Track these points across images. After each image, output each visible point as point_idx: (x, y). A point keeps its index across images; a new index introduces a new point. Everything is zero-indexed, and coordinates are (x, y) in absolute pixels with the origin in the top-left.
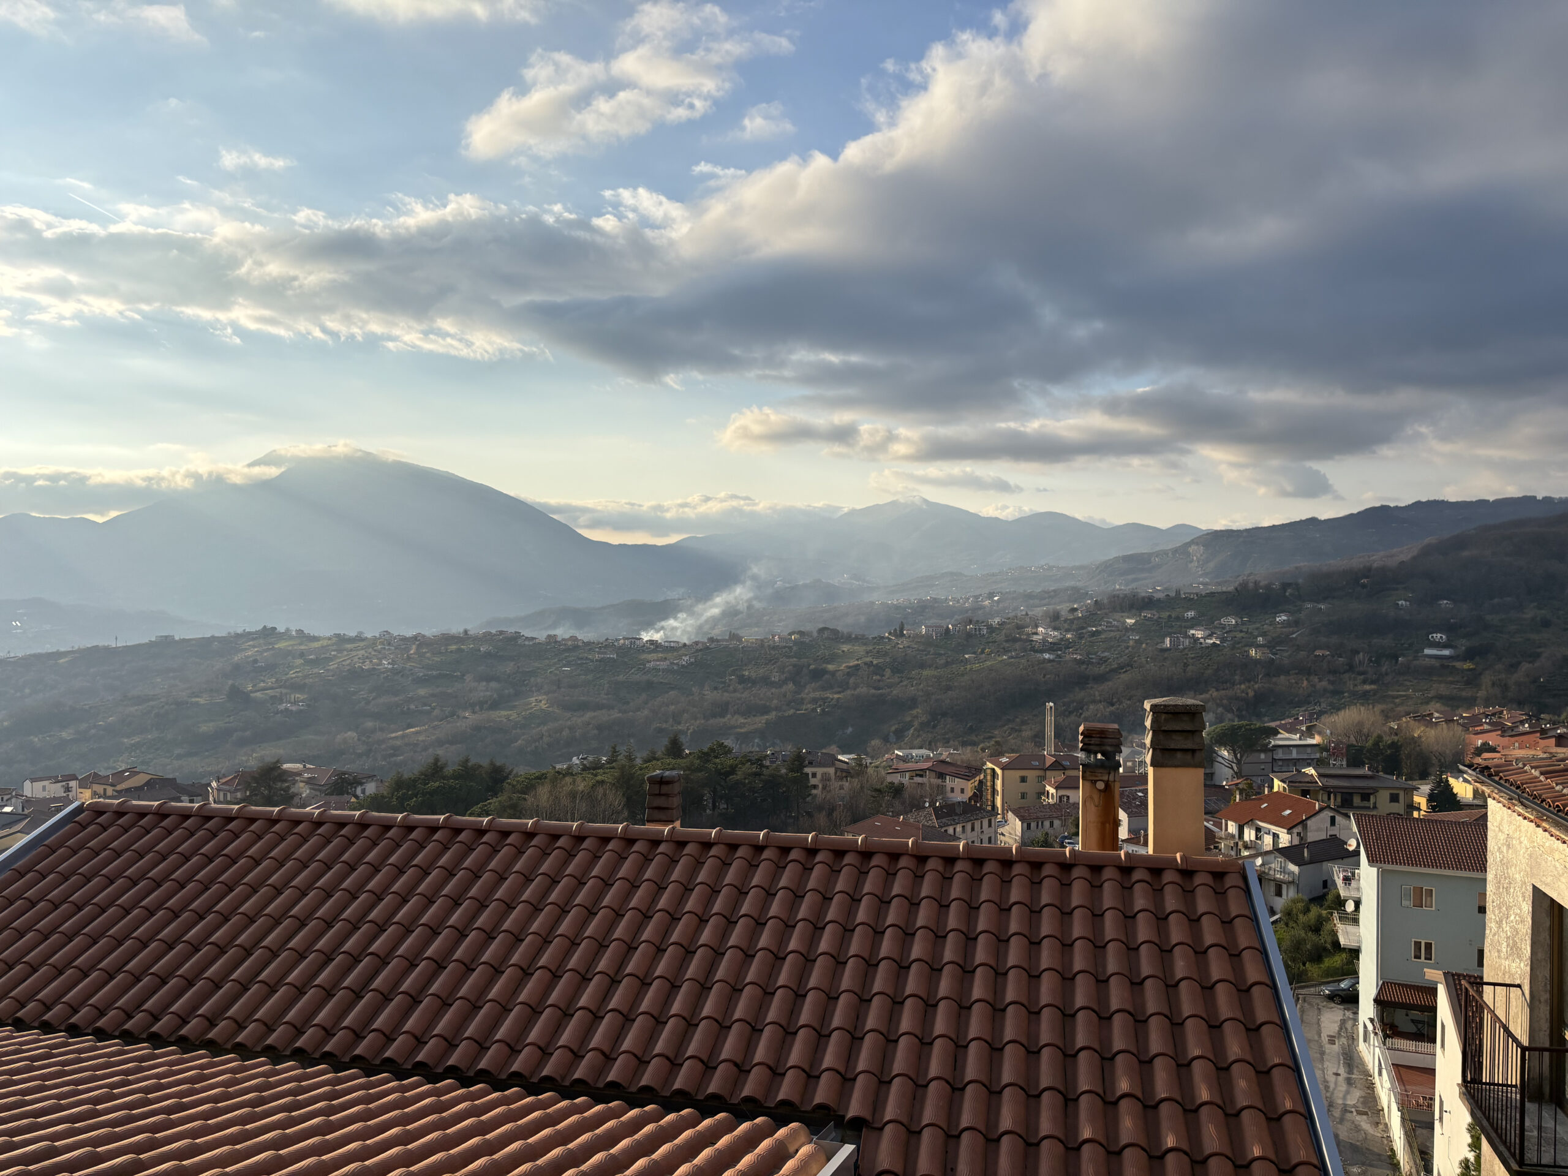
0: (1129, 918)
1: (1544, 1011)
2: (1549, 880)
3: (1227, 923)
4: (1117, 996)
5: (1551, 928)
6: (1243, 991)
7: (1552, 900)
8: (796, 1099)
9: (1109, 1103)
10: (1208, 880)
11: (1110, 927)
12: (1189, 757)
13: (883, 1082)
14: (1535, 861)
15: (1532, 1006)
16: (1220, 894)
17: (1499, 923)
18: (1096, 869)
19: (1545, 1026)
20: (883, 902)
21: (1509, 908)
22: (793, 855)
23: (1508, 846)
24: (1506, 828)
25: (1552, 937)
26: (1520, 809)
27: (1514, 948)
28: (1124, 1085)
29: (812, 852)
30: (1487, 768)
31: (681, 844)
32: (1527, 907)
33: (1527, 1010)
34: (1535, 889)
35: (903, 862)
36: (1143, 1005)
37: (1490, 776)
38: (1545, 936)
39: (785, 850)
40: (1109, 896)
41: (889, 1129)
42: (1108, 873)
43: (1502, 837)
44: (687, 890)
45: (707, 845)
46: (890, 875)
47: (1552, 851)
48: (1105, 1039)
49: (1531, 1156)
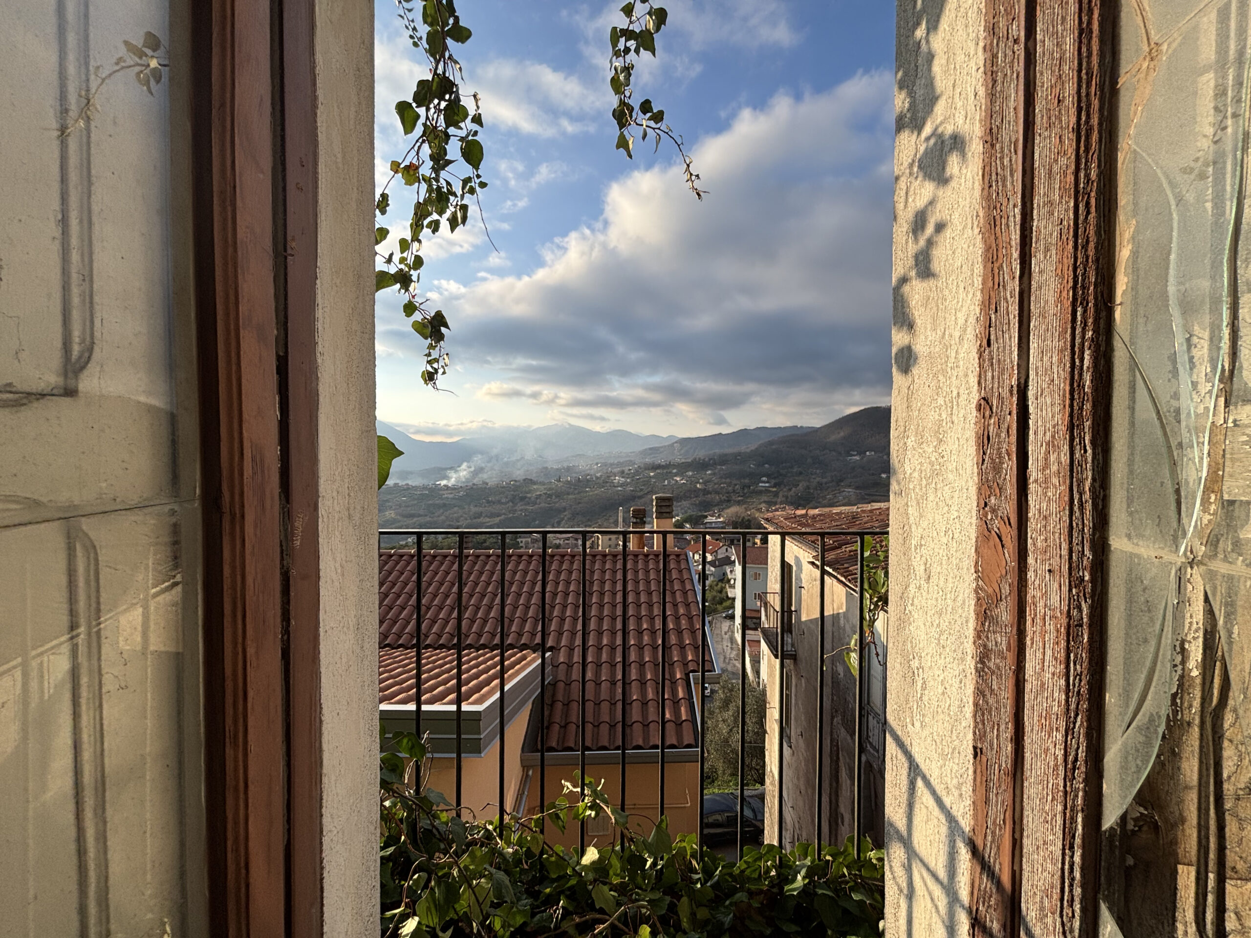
0: (647, 572)
1: (785, 599)
3: (680, 571)
4: (643, 598)
5: (787, 572)
6: (685, 593)
7: (787, 563)
8: (528, 643)
9: (640, 633)
10: (674, 557)
11: (641, 575)
12: (668, 515)
13: (560, 634)
15: (781, 599)
16: (679, 562)
18: (636, 556)
19: (786, 605)
20: (559, 573)
22: (524, 558)
23: (774, 549)
27: (776, 580)
28: (645, 626)
29: (531, 556)
31: (478, 556)
32: (779, 566)
34: (782, 559)
35: (566, 558)
36: (652, 601)
39: (520, 556)
40: (640, 565)
41: (563, 649)
42: (640, 557)
44: (481, 573)
45: (489, 556)
46: (561, 563)
48: (639, 612)
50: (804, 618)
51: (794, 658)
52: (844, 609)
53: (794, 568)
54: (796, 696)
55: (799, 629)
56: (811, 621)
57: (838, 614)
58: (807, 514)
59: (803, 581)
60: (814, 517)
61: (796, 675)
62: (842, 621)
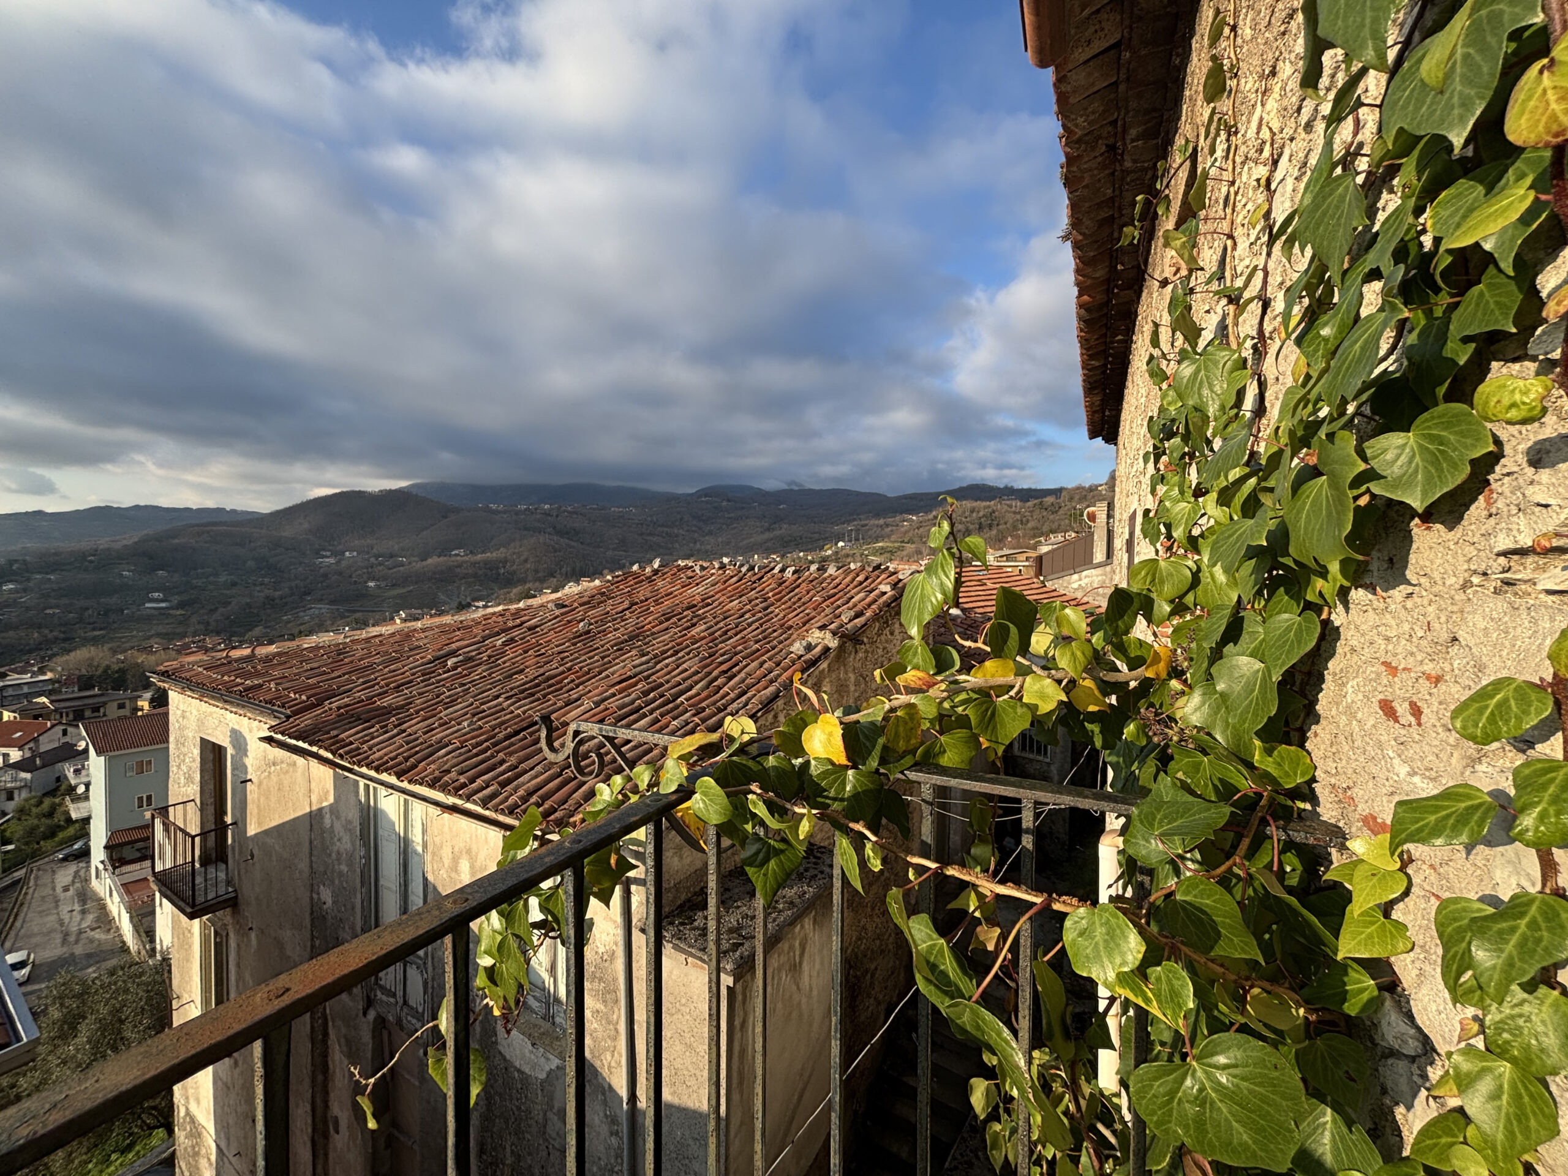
1: (211, 810)
2: (210, 731)
5: (214, 760)
7: (214, 744)
14: (201, 722)
15: (201, 810)
17: (179, 767)
19: (212, 818)
21: (185, 755)
23: (184, 718)
24: (181, 707)
25: (214, 765)
26: (189, 693)
27: (189, 779)
30: (167, 672)
32: (196, 752)
33: (199, 813)
34: (201, 738)
37: (169, 676)
38: (210, 766)
43: (179, 712)
47: (211, 714)
49: (200, 899)
50: (252, 830)
51: (232, 903)
52: (331, 799)
53: (230, 751)
54: (238, 965)
55: (241, 852)
56: (266, 832)
57: (320, 810)
58: (253, 655)
59: (250, 769)
60: (267, 659)
61: (237, 932)
62: (327, 821)
